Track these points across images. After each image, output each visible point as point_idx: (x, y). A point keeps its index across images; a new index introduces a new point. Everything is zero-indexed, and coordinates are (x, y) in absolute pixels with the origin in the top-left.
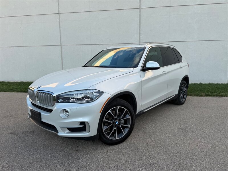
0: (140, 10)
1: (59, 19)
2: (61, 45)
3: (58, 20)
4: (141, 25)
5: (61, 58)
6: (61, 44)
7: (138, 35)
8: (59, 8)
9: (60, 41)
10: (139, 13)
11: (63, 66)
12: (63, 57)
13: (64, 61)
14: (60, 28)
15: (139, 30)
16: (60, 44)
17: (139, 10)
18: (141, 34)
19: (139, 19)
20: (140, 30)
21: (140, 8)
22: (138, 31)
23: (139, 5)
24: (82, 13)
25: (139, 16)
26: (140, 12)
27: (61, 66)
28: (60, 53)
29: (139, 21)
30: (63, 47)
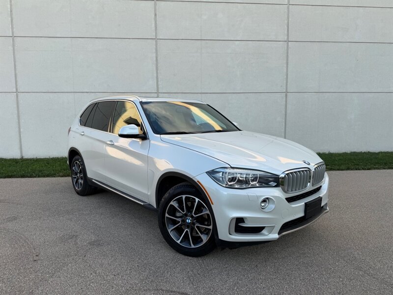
0: (156, 42)
1: (14, 46)
2: (17, 92)
3: (11, 48)
4: (159, 65)
5: (16, 116)
6: (17, 89)
7: (155, 81)
8: (12, 28)
9: (15, 86)
10: (155, 47)
11: (22, 130)
12: (20, 113)
13: (22, 121)
14: (15, 62)
15: (155, 72)
16: (14, 90)
17: (154, 42)
18: (159, 79)
19: (154, 55)
20: (157, 73)
21: (156, 39)
22: (155, 75)
23: (154, 34)
24: (58, 39)
25: (154, 51)
26: (156, 45)
27: (17, 129)
28: (16, 106)
29: (155, 59)
30: (20, 95)
